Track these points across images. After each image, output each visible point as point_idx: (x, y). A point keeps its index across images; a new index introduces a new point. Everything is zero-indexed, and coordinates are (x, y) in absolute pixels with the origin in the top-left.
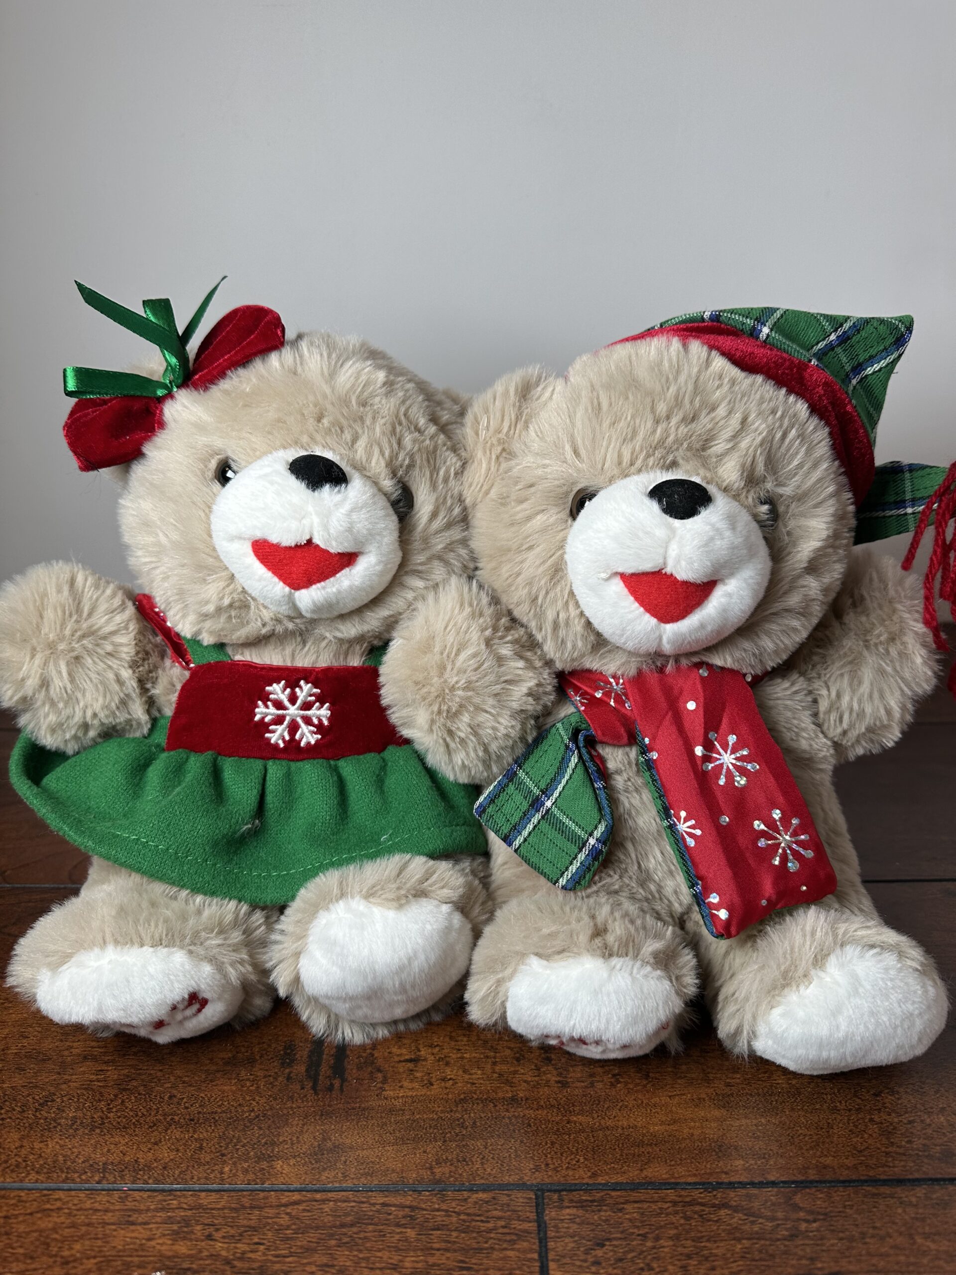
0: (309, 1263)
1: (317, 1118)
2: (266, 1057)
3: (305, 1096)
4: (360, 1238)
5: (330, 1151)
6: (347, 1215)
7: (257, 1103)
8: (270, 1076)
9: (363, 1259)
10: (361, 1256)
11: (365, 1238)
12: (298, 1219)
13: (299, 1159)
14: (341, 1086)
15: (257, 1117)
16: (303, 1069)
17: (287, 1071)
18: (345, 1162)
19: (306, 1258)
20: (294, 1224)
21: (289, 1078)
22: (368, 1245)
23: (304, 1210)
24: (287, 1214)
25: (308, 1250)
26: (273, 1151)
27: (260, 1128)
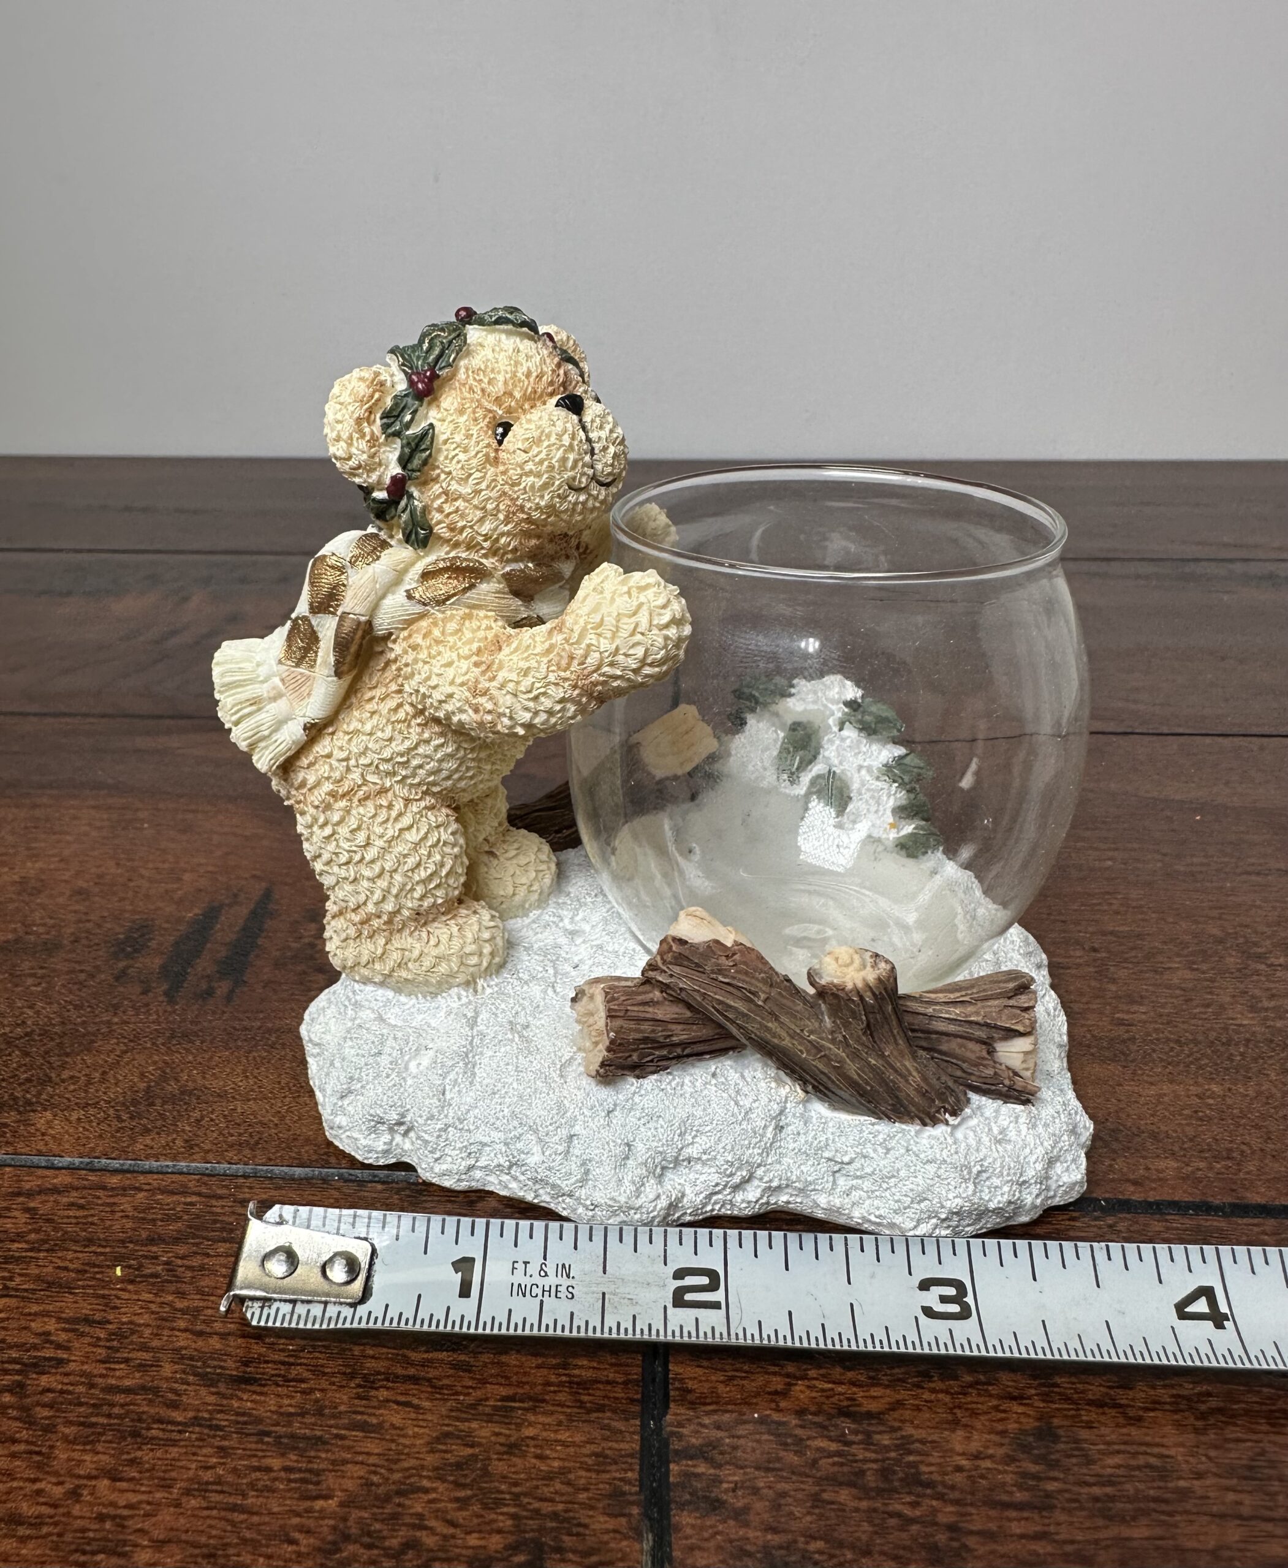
0: (46, 1314)
1: (160, 1041)
2: (84, 942)
3: (147, 1005)
4: (189, 1268)
5: (173, 1099)
6: (167, 1219)
7: (38, 1013)
8: (82, 971)
9: (184, 1312)
10: (179, 1305)
11: (202, 1268)
12: (48, 1221)
13: (92, 1111)
14: (232, 991)
15: (27, 1034)
16: (155, 963)
17: (121, 965)
18: (198, 1121)
19: (37, 1302)
20: (37, 1231)
21: (121, 977)
22: (205, 1282)
23: (72, 1204)
24: (27, 1210)
25: (50, 1284)
26: (39, 1094)
27: (27, 1054)
